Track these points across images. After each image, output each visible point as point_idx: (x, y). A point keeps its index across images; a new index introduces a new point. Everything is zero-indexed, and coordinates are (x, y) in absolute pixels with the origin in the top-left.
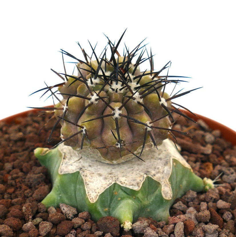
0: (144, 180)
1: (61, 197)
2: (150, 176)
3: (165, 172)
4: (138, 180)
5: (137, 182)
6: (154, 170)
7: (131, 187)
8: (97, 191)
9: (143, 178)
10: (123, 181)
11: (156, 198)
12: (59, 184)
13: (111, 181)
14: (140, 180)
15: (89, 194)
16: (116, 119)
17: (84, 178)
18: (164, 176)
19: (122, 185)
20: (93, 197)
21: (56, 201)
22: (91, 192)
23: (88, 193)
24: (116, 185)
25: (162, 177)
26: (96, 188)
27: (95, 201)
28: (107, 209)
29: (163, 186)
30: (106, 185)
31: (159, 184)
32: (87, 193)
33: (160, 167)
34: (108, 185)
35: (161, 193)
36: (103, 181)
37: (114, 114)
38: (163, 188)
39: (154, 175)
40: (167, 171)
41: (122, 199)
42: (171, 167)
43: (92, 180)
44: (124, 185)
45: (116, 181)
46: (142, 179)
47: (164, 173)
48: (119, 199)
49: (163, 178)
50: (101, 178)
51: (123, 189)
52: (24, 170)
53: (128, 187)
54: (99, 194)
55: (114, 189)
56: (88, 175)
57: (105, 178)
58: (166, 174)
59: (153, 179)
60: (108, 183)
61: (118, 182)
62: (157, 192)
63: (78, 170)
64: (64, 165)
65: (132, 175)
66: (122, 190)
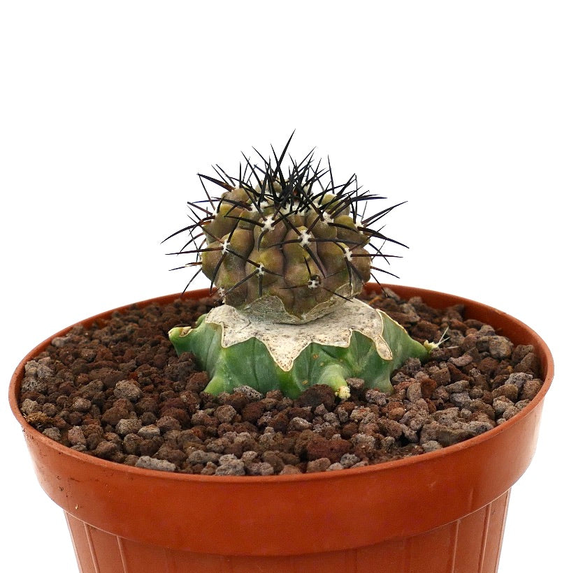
0: (351, 334)
2: (357, 330)
3: (375, 325)
4: (343, 335)
5: (342, 337)
6: (360, 324)
7: (336, 344)
8: (289, 356)
10: (322, 339)
11: (370, 362)
12: (225, 362)
13: (305, 341)
14: (346, 335)
15: (279, 361)
16: (305, 245)
17: (265, 342)
18: (375, 331)
19: (322, 344)
20: (286, 363)
21: (225, 387)
22: (280, 359)
23: (277, 360)
24: (314, 346)
25: (373, 332)
26: (286, 353)
27: (290, 368)
28: (306, 382)
29: (377, 343)
30: (300, 347)
31: (371, 340)
32: (275, 360)
33: (366, 321)
34: (303, 347)
35: (377, 352)
36: (294, 342)
37: (301, 240)
38: (377, 346)
39: (363, 329)
40: (378, 324)
41: (326, 364)
42: (381, 320)
43: (278, 344)
44: (326, 344)
45: (312, 340)
46: (348, 333)
47: (373, 327)
48: (322, 364)
50: (290, 340)
51: (325, 348)
52: (158, 362)
53: (331, 344)
54: (293, 360)
55: (312, 352)
56: (270, 338)
57: (297, 339)
58: (377, 328)
59: (363, 333)
60: (302, 344)
61: (316, 341)
63: (253, 336)
64: (227, 335)
65: (331, 332)
66: (324, 351)
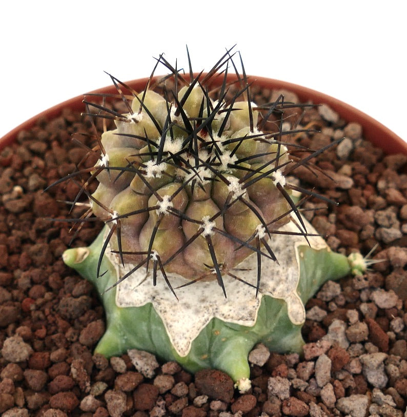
0: (260, 304)
1: (126, 340)
2: (268, 294)
3: (290, 278)
4: (250, 308)
5: (248, 311)
6: (273, 279)
7: (241, 323)
8: (187, 335)
9: (257, 301)
10: (226, 314)
12: (119, 322)
13: (206, 316)
14: (254, 307)
15: (176, 342)
16: (208, 237)
17: (161, 315)
18: (289, 286)
19: (225, 320)
20: (183, 346)
21: (120, 347)
22: (177, 339)
23: (174, 340)
24: (216, 322)
25: (286, 289)
26: (185, 331)
27: (187, 353)
28: (206, 356)
29: (289, 304)
30: (200, 324)
31: (283, 301)
32: (171, 341)
33: (281, 271)
34: (204, 324)
36: (194, 317)
37: (203, 230)
38: (289, 307)
39: (274, 290)
40: (293, 275)
41: (227, 339)
42: (298, 267)
43: (176, 318)
44: (229, 320)
45: (214, 314)
46: (255, 304)
47: (288, 281)
48: (224, 340)
49: (288, 290)
50: (190, 312)
51: (228, 325)
53: (236, 322)
54: (191, 341)
55: (213, 327)
56: (168, 309)
57: (197, 312)
58: (292, 282)
59: (274, 297)
60: (203, 319)
61: (218, 316)
62: (281, 314)
63: (149, 301)
64: (122, 290)
65: (238, 298)
66: (227, 326)
